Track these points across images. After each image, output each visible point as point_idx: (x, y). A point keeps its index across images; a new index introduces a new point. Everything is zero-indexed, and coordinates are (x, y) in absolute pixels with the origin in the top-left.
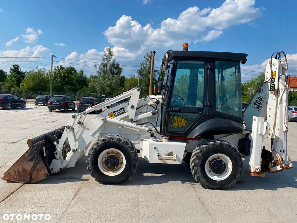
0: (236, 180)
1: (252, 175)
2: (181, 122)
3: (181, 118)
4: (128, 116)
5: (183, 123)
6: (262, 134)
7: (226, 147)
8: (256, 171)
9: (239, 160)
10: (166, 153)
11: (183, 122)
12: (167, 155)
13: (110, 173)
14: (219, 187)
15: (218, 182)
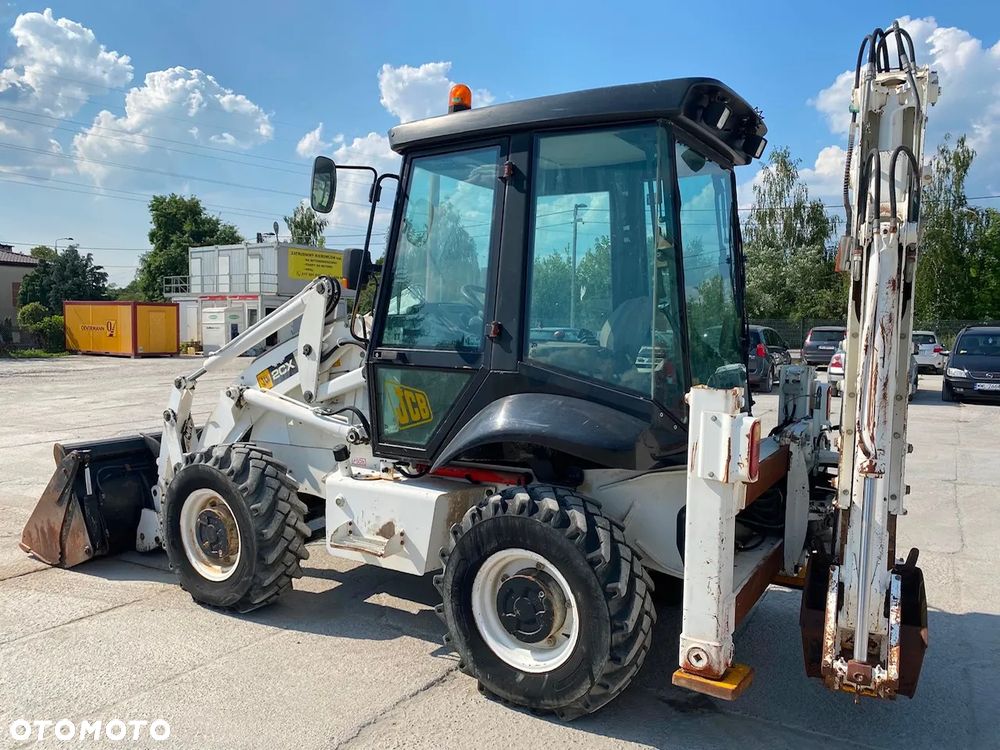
0: (592, 684)
1: (679, 678)
2: (415, 405)
3: (414, 392)
4: (300, 386)
5: (422, 412)
6: (712, 475)
7: (545, 525)
8: (693, 661)
9: (600, 591)
10: (375, 525)
11: (422, 406)
12: (377, 534)
13: (215, 570)
14: (521, 698)
15: (521, 677)
